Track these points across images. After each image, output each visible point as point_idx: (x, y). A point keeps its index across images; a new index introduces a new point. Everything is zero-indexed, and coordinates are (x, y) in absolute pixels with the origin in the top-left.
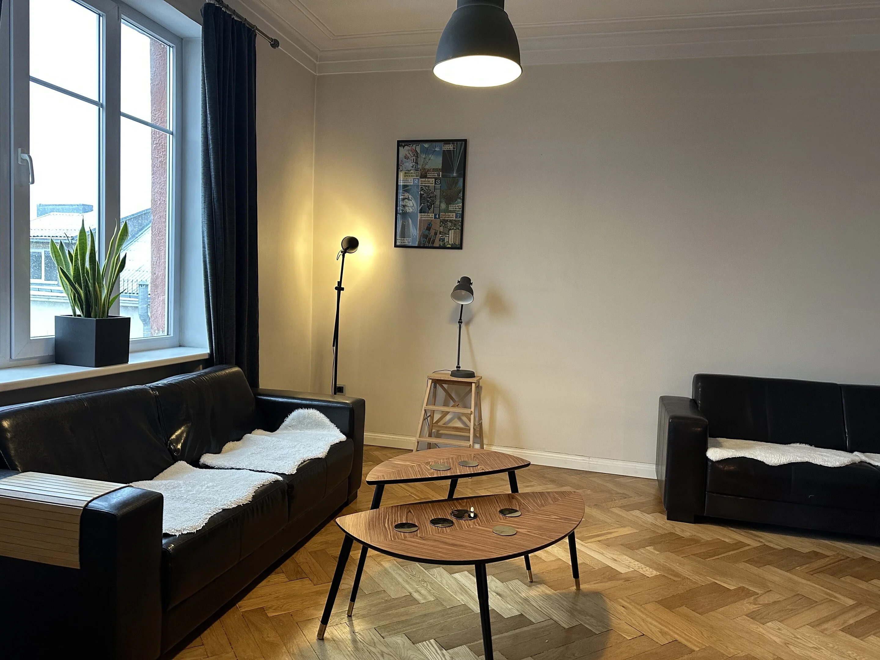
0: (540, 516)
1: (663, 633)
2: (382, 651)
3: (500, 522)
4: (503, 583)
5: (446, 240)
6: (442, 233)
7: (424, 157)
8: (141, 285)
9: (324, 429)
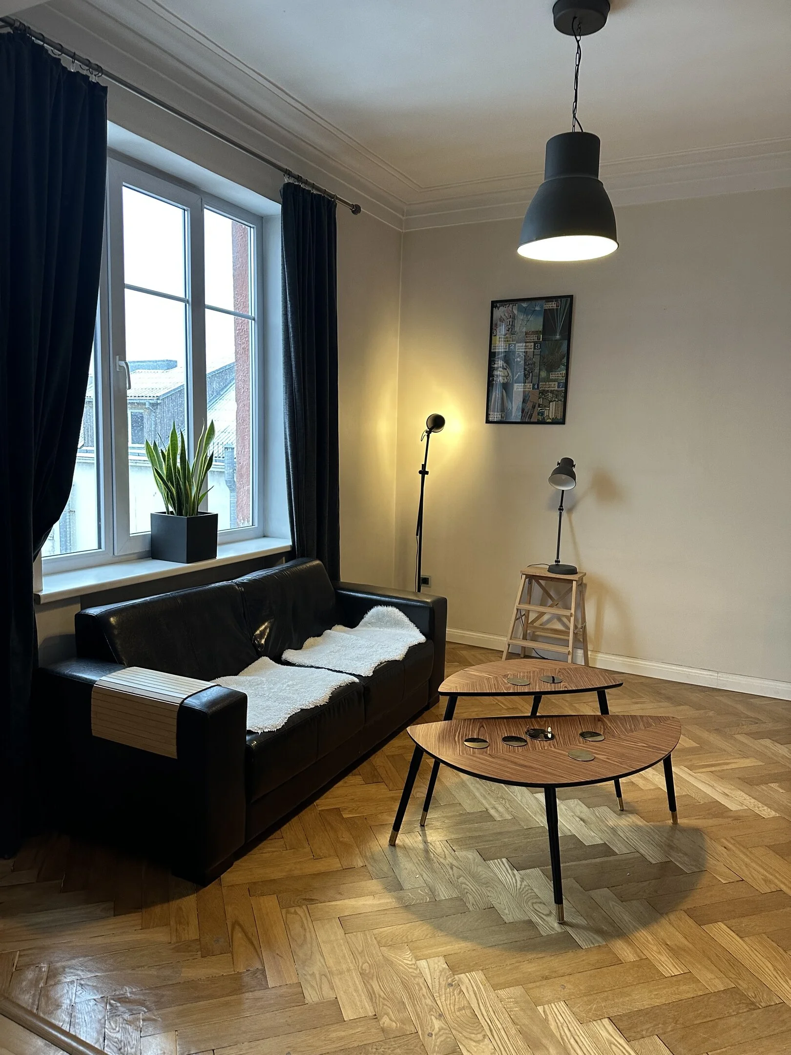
0: (625, 742)
1: (766, 881)
2: (451, 864)
3: (579, 746)
4: (589, 808)
5: (546, 413)
6: (541, 406)
7: (522, 318)
8: (227, 448)
9: (404, 628)
